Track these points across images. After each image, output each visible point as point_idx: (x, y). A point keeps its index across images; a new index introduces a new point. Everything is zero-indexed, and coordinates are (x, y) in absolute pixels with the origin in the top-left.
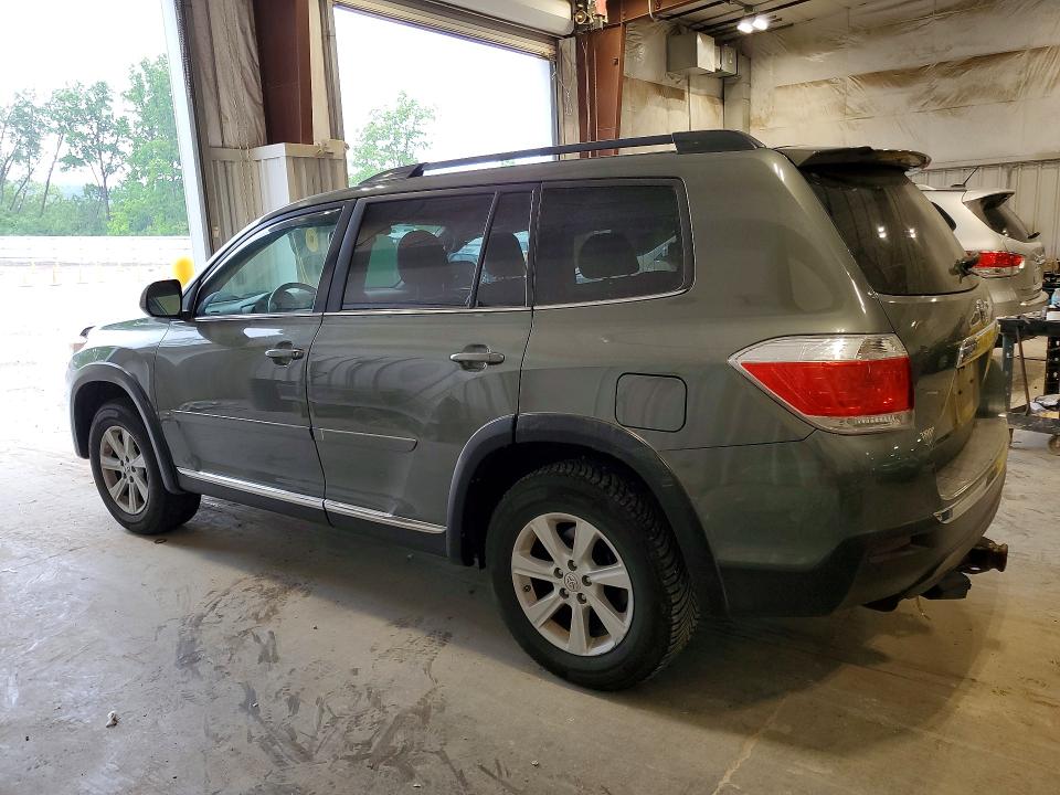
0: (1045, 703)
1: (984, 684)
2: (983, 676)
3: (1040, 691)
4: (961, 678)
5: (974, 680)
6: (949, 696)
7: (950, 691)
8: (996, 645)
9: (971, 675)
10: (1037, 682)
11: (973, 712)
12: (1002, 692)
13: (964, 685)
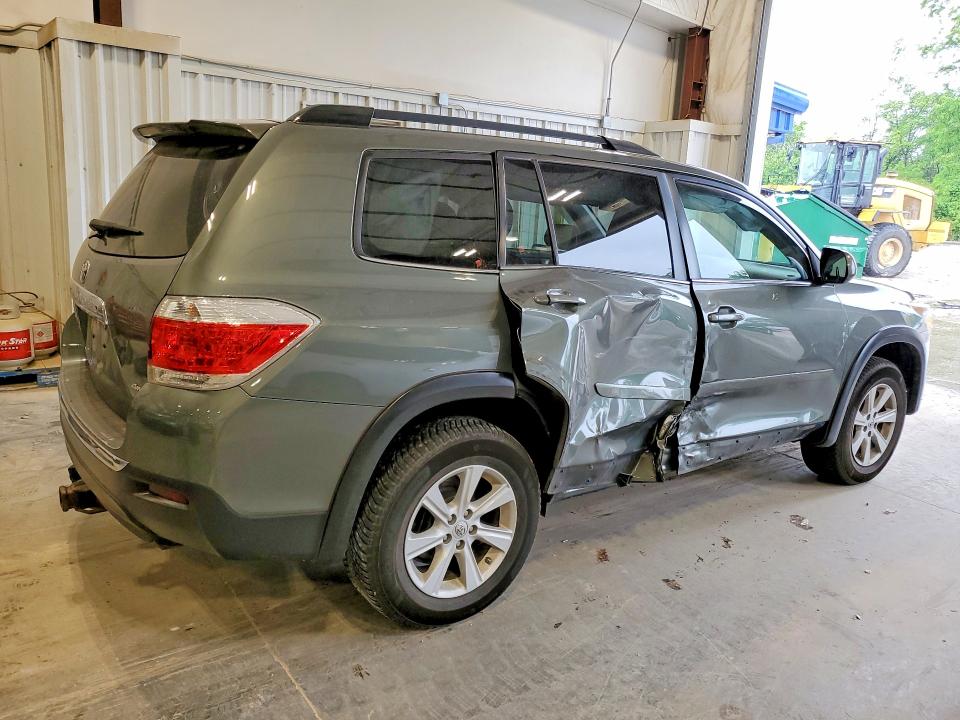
0: (11, 573)
1: (63, 564)
2: (67, 569)
3: (19, 580)
4: (82, 560)
5: (71, 563)
6: (78, 546)
7: (80, 549)
8: (76, 599)
9: (76, 566)
10: (25, 585)
11: (56, 545)
12: (46, 565)
13: (76, 557)
